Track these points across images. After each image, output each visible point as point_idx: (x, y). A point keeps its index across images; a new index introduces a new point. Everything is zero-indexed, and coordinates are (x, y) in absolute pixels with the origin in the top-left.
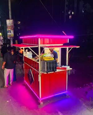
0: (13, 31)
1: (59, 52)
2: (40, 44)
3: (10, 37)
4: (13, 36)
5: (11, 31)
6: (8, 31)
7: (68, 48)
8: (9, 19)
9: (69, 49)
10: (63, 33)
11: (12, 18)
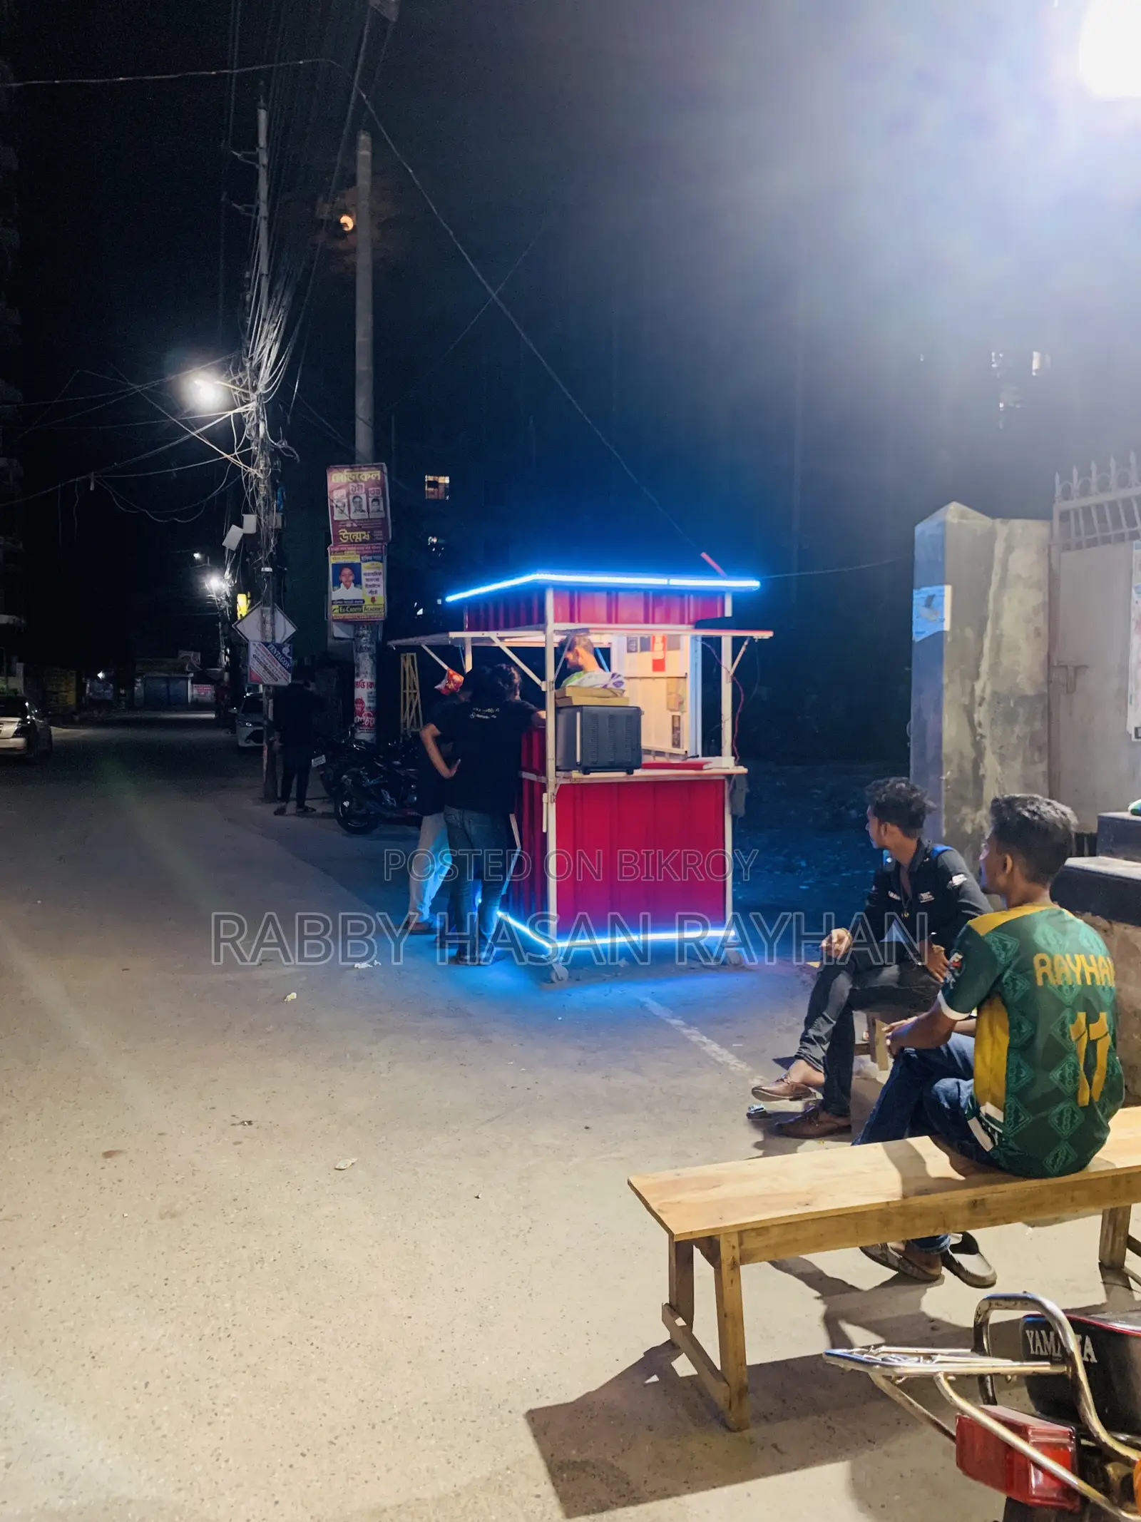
0: (381, 567)
1: (689, 680)
2: (556, 620)
3: (356, 624)
4: (381, 615)
5: (366, 568)
6: (339, 568)
7: (727, 638)
8: (348, 459)
9: (737, 642)
10: (703, 560)
11: (379, 454)
